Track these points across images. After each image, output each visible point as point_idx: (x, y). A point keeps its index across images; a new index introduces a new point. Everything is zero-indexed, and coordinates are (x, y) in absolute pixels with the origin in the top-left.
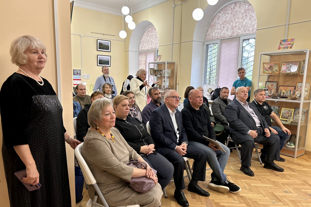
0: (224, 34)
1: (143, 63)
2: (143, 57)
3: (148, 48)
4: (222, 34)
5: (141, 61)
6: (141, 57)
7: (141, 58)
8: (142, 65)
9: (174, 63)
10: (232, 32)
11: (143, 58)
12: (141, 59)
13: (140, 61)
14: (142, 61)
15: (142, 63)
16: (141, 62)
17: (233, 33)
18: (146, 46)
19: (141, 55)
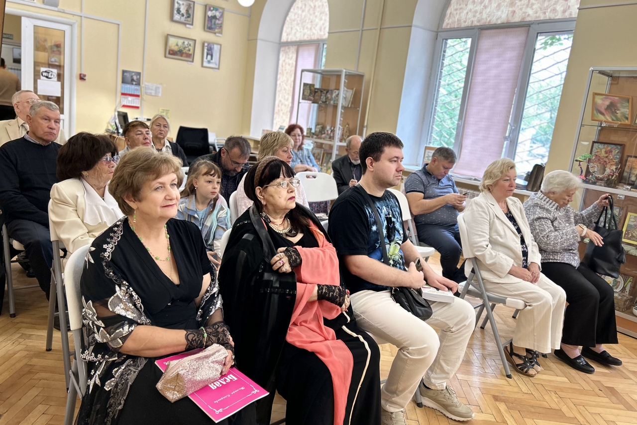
0: (489, 17)
1: (289, 71)
3: (302, 35)
4: (484, 16)
5: (284, 64)
7: (284, 58)
8: (285, 74)
9: (361, 77)
10: (510, 12)
11: (289, 58)
12: (284, 61)
13: (280, 65)
14: (287, 66)
16: (283, 69)
17: (513, 16)
18: (297, 31)
19: (285, 52)
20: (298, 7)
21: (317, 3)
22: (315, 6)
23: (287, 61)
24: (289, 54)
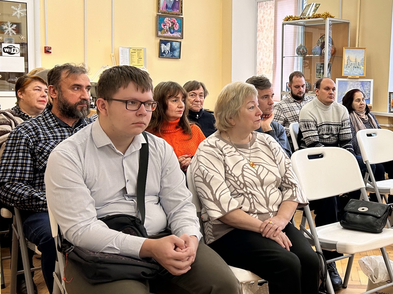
1: (269, 27)
2: (269, 11)
5: (262, 21)
6: (262, 11)
7: (261, 15)
8: (265, 31)
11: (267, 14)
12: (263, 17)
13: (259, 23)
14: (266, 21)
15: (265, 26)
16: (262, 25)
19: (263, 8)
24: (266, 9)
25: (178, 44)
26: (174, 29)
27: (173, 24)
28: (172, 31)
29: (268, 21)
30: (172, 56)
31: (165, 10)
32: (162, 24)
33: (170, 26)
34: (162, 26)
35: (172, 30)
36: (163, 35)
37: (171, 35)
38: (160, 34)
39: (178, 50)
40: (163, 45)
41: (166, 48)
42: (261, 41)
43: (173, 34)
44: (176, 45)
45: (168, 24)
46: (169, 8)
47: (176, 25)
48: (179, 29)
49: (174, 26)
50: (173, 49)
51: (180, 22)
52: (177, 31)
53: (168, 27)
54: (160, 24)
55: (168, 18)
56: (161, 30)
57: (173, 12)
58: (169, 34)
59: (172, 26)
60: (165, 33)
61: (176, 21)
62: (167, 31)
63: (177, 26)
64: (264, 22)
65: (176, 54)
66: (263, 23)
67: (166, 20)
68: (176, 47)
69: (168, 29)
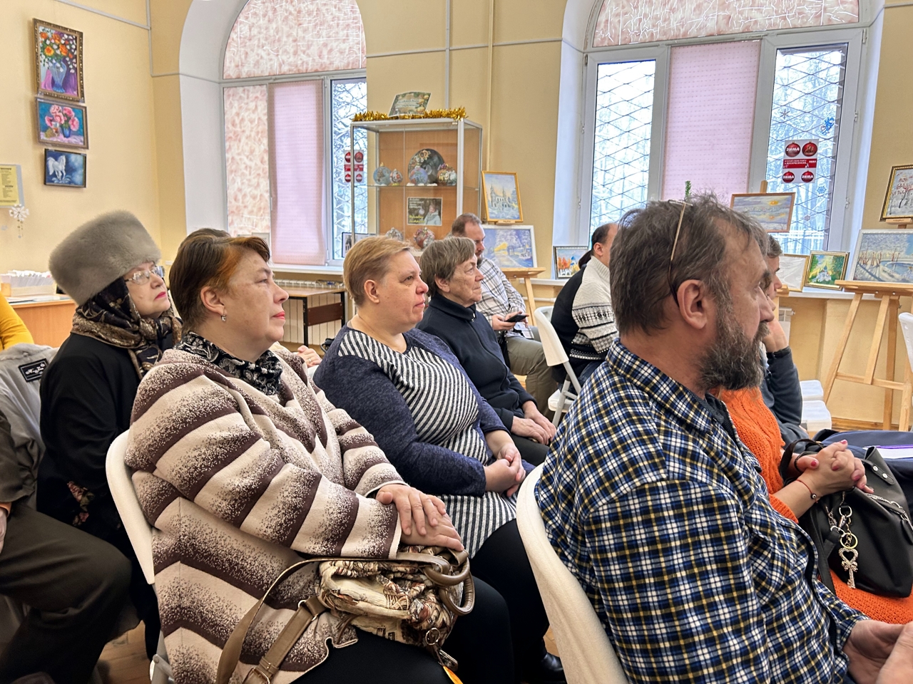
1: (254, 134)
2: (252, 105)
3: (276, 65)
5: (237, 121)
6: (236, 104)
7: (234, 111)
8: (243, 139)
11: (247, 110)
12: (238, 114)
14: (247, 122)
15: (243, 131)
16: (238, 129)
18: (262, 57)
19: (237, 98)
20: (255, 14)
21: (302, 6)
22: (299, 12)
23: (244, 114)
24: (246, 101)
25: (80, 159)
26: (70, 130)
27: (68, 118)
28: (67, 133)
29: (252, 122)
30: (70, 183)
31: (49, 90)
32: (46, 118)
33: (63, 122)
34: (47, 122)
35: (65, 130)
36: (51, 139)
37: (66, 140)
38: (43, 136)
39: (81, 171)
40: (51, 161)
41: (57, 166)
42: (237, 158)
43: (70, 139)
44: (76, 160)
45: (58, 119)
46: (58, 87)
47: (73, 121)
48: (79, 130)
49: (70, 123)
50: (71, 168)
51: (80, 116)
52: (77, 134)
53: (58, 125)
54: (42, 117)
55: (57, 107)
56: (45, 129)
57: (65, 94)
58: (61, 139)
59: (67, 122)
60: (54, 135)
61: (73, 114)
62: (57, 132)
63: (75, 123)
64: (240, 123)
65: (78, 178)
66: (238, 126)
67: (54, 109)
68: (76, 164)
69: (59, 129)
